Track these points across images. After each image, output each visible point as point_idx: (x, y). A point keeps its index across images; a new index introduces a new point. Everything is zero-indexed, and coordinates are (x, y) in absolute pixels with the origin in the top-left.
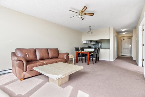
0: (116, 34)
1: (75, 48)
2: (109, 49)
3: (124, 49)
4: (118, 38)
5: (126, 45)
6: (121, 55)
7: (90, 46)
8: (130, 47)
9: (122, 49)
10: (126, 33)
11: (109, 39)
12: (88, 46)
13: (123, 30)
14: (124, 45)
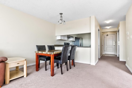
0: (98, 28)
1: (37, 46)
2: (90, 47)
3: (107, 47)
4: (102, 33)
5: (110, 42)
6: (104, 54)
7: (67, 43)
8: (114, 44)
9: (106, 47)
10: (110, 27)
11: (90, 34)
12: (65, 43)
13: (108, 22)
14: (107, 42)
